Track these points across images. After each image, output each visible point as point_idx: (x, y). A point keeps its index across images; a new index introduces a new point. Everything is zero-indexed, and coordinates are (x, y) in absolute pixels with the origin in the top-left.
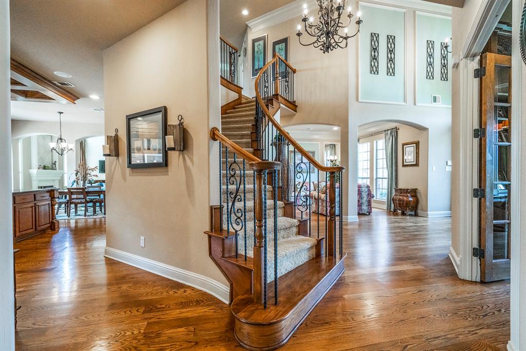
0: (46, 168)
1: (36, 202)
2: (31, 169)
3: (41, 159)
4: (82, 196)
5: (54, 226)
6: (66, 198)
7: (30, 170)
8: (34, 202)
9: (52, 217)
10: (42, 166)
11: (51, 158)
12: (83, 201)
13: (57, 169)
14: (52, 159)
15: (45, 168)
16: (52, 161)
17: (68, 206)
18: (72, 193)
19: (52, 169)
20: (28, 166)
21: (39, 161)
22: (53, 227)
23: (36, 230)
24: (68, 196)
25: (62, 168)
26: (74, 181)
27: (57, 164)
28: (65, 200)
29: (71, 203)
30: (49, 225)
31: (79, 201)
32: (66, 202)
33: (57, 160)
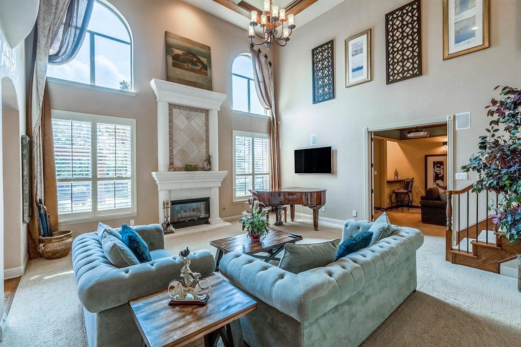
14: (207, 152)
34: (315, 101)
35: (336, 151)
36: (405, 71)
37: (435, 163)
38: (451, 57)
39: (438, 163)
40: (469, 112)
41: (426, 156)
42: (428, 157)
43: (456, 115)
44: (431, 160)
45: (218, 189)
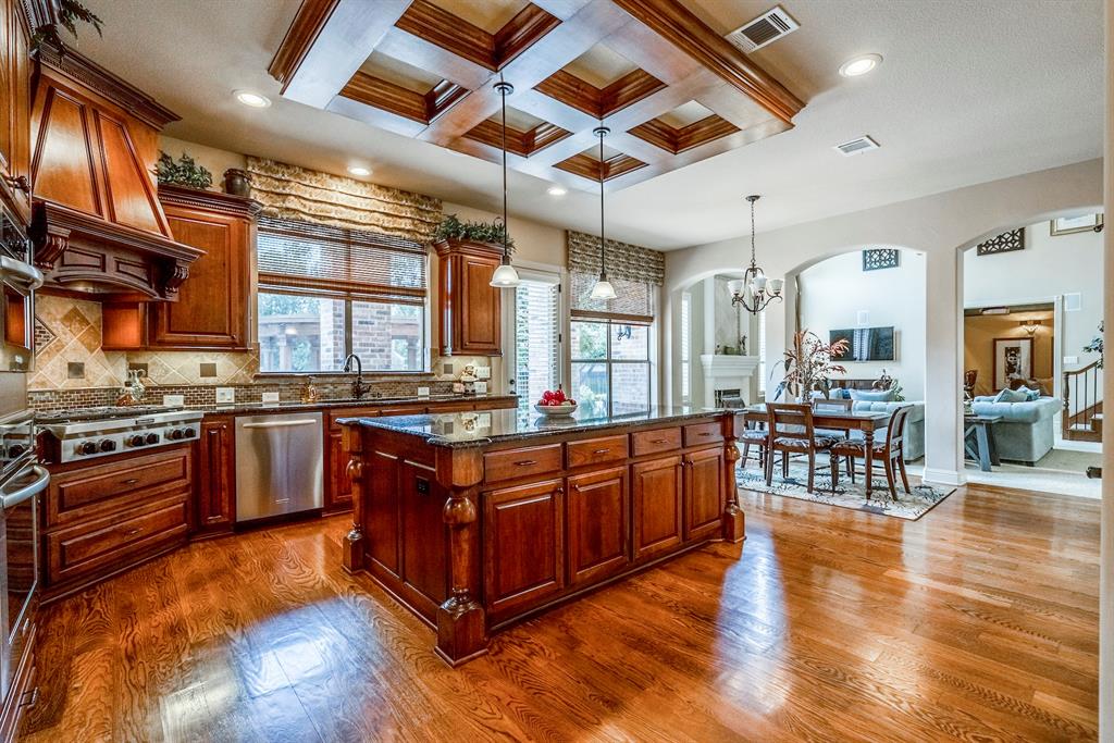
0: (728, 350)
1: (687, 451)
2: (703, 354)
3: (720, 332)
4: (802, 429)
5: (732, 528)
6: (762, 427)
7: (702, 356)
8: (680, 452)
9: (728, 497)
10: (721, 348)
11: (736, 332)
12: (806, 443)
13: (748, 353)
14: (739, 333)
15: (726, 351)
16: (739, 337)
17: (767, 453)
18: (777, 418)
19: (739, 353)
20: (698, 347)
21: (716, 338)
22: (728, 529)
23: (684, 538)
24: (767, 424)
25: (755, 352)
26: (783, 384)
27: (747, 341)
28: (761, 436)
29: (776, 446)
30: (717, 523)
31: (794, 442)
32: (761, 440)
33: (747, 336)
34: (865, 269)
35: (900, 333)
36: (1003, 243)
37: (1008, 350)
38: (1061, 233)
39: (1012, 349)
40: (1079, 294)
41: (995, 340)
42: (998, 342)
43: (1066, 295)
44: (1001, 347)
45: (748, 379)
